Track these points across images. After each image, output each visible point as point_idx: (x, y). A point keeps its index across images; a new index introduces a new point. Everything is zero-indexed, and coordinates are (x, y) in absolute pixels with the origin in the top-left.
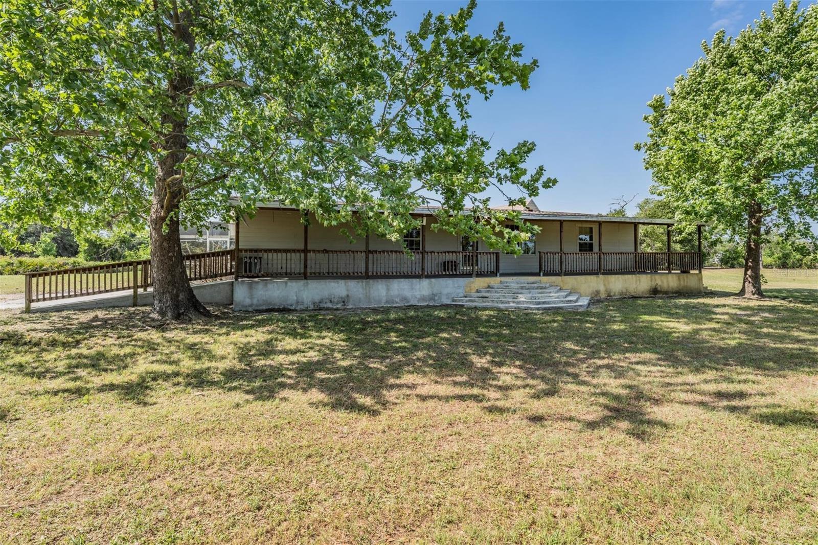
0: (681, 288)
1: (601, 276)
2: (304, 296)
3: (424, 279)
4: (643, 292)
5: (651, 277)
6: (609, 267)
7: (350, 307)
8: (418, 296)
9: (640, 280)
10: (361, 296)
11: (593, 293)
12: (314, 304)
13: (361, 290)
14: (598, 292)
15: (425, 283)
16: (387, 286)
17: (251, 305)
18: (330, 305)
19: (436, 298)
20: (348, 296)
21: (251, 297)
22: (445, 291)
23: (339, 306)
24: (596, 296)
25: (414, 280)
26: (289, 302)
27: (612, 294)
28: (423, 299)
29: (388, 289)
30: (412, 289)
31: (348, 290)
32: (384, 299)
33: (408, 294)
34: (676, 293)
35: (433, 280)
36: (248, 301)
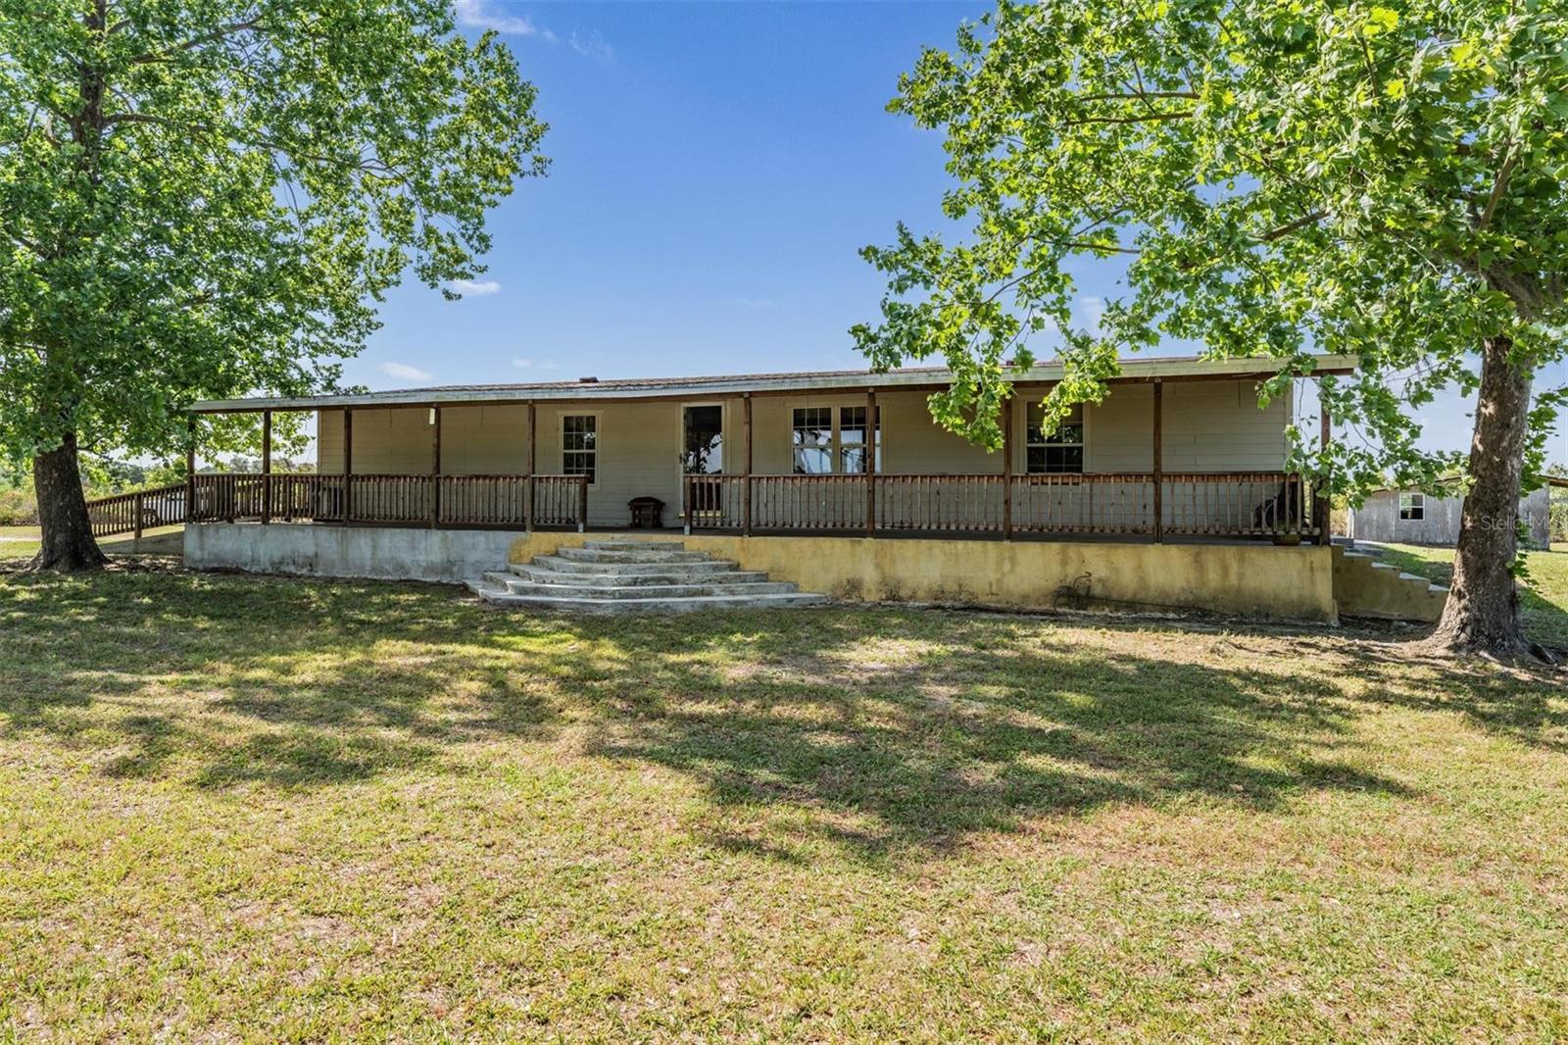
0: (1205, 593)
1: (868, 542)
2: (261, 552)
3: (434, 531)
4: (1025, 597)
5: (1063, 552)
6: (899, 515)
7: (319, 574)
8: (424, 564)
9: (1013, 560)
10: (335, 556)
11: (840, 583)
12: (273, 564)
13: (334, 545)
14: (855, 586)
15: (436, 537)
16: (373, 540)
17: (201, 561)
18: (292, 569)
19: (455, 569)
20: (316, 555)
21: (202, 549)
22: (473, 557)
23: (304, 571)
24: (848, 594)
25: (419, 533)
26: (243, 559)
27: (903, 593)
28: (430, 569)
29: (375, 547)
30: (414, 548)
31: (317, 545)
32: (369, 563)
33: (406, 558)
34: (1179, 608)
35: (450, 533)
36: (198, 554)
